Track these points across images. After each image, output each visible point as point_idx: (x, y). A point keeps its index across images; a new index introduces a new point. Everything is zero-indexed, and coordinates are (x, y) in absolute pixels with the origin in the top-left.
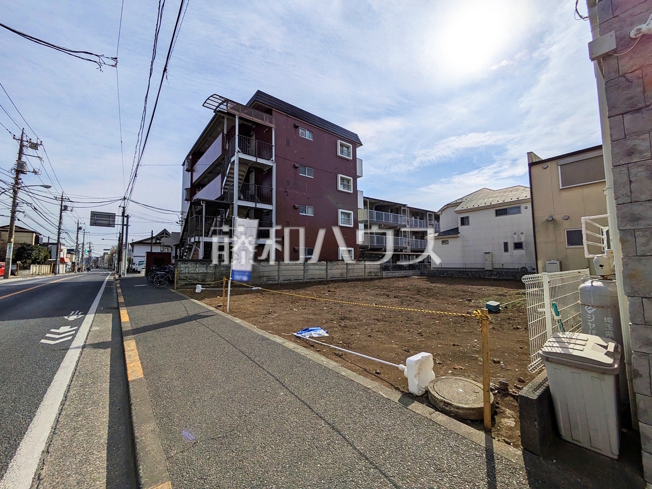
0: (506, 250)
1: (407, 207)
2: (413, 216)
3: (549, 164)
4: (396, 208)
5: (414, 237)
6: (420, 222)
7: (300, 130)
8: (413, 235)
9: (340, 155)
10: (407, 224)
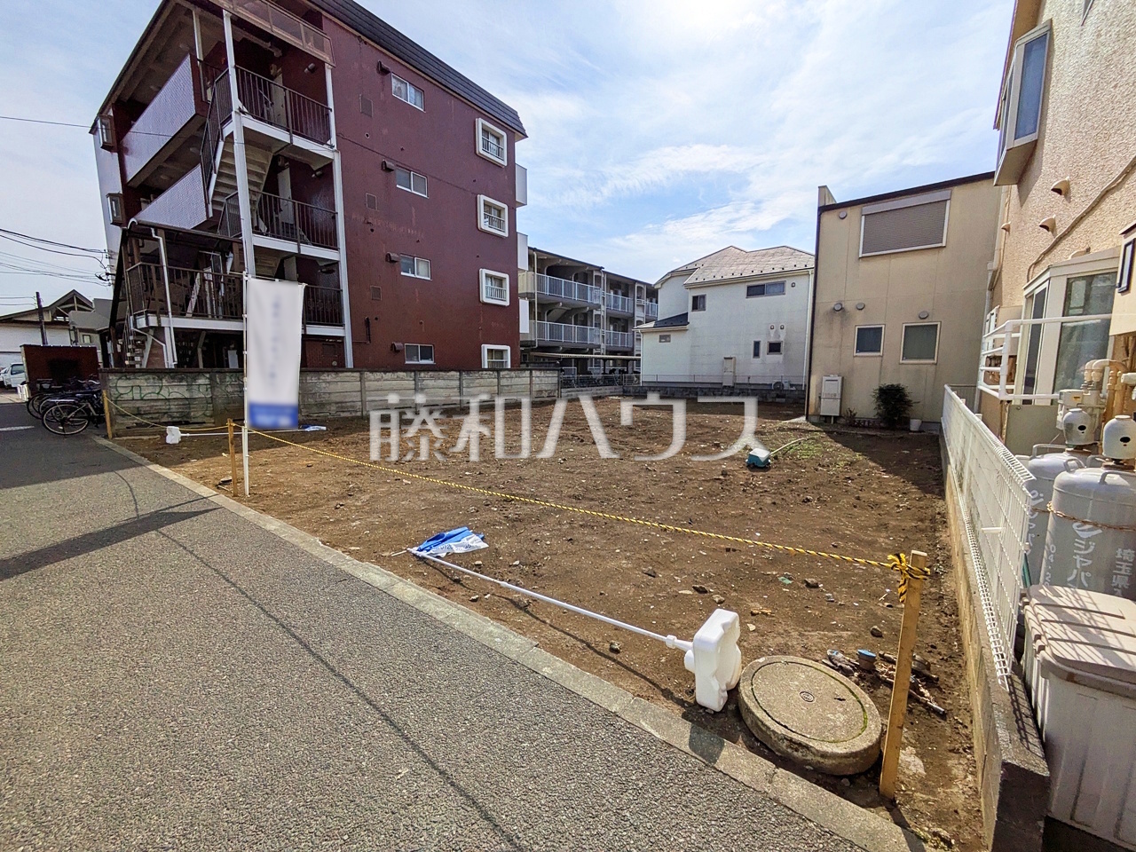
0: (756, 354)
1: (605, 272)
2: (611, 288)
3: (848, 210)
4: (584, 273)
5: (612, 328)
6: (624, 301)
7: (393, 80)
8: (611, 323)
9: (482, 152)
10: (601, 303)
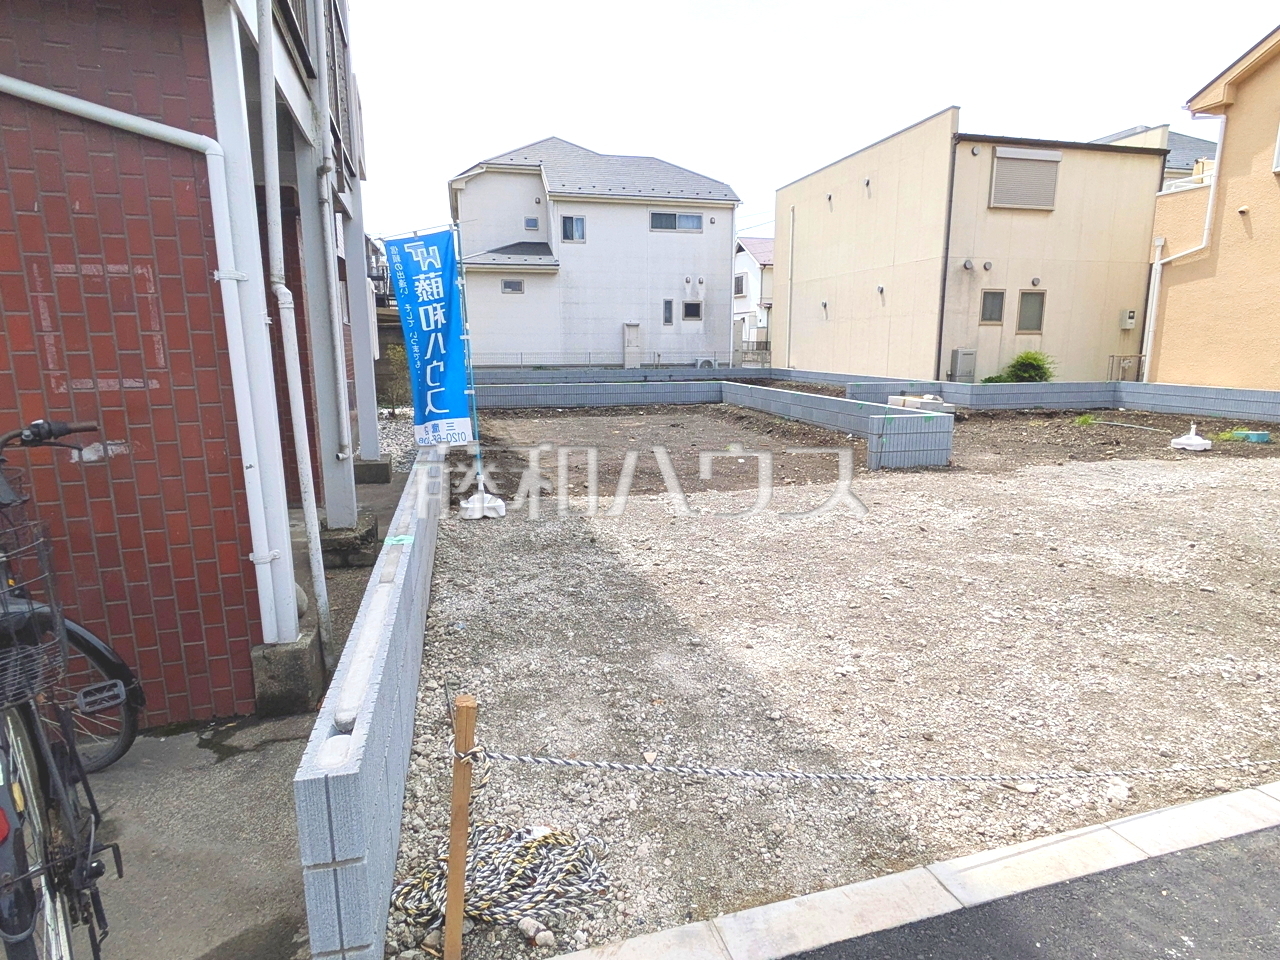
0: (668, 320)
